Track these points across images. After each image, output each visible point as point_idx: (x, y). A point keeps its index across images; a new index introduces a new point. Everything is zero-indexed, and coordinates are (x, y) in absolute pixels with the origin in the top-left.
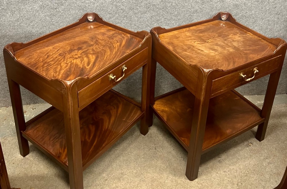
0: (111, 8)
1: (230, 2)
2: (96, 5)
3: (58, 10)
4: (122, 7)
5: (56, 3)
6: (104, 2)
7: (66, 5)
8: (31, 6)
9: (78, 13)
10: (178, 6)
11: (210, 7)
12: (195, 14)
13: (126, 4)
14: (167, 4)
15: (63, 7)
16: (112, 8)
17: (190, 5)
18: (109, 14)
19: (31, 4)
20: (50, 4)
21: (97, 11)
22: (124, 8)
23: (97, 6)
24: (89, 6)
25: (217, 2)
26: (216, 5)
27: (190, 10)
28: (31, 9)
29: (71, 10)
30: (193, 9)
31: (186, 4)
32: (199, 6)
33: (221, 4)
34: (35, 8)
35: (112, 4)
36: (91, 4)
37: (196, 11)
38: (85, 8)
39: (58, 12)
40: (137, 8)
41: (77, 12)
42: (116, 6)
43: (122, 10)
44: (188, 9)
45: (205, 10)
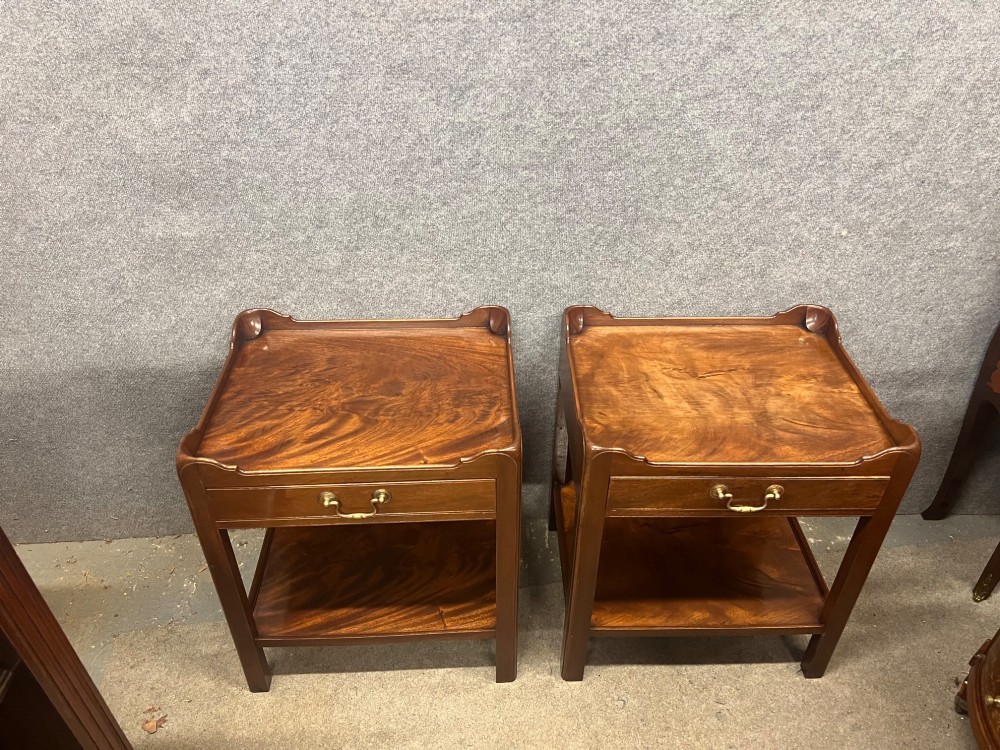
0: (430, 298)
1: (784, 278)
2: (386, 289)
3: (280, 301)
4: (462, 294)
5: (273, 284)
6: (408, 281)
7: (303, 289)
8: (204, 291)
12: (676, 311)
14: (593, 283)
15: (294, 294)
16: (434, 296)
22: (468, 297)
23: (391, 292)
24: (367, 290)
25: (744, 278)
28: (207, 300)
29: (316, 301)
31: (650, 284)
32: (688, 290)
35: (432, 286)
36: (374, 285)
37: (679, 303)
38: (357, 297)
42: (444, 292)
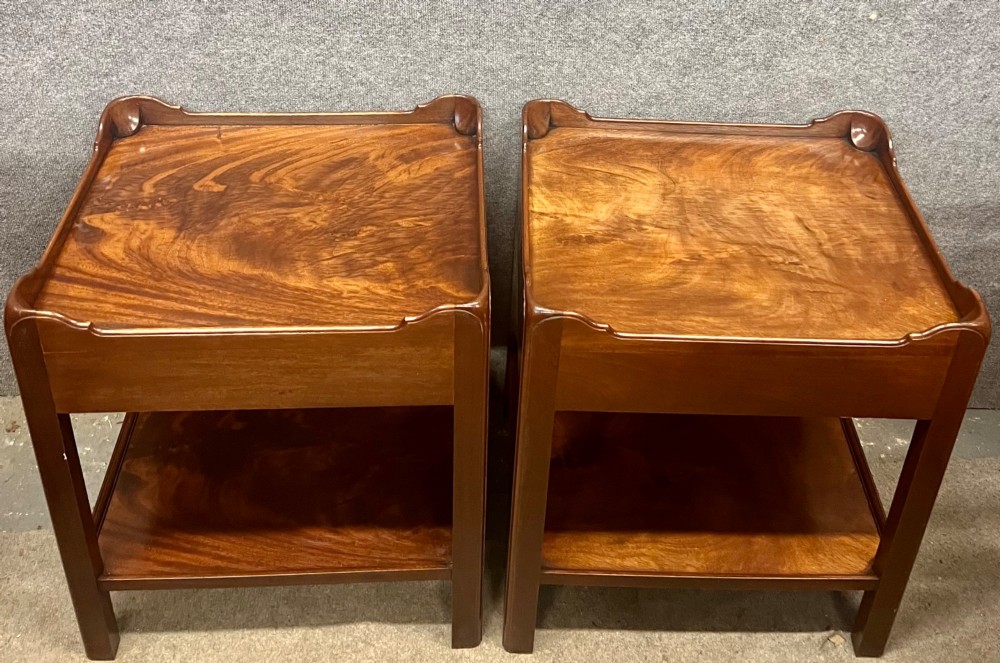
0: (319, 78)
1: (797, 71)
2: (259, 67)
3: (114, 78)
4: (363, 75)
5: (106, 56)
6: (290, 55)
7: (146, 63)
8: (13, 63)
9: (191, 91)
10: (585, 76)
11: (716, 85)
12: (654, 109)
13: (377, 63)
15: (134, 70)
16: (324, 76)
17: (632, 75)
18: (315, 97)
19: (13, 55)
20: (83, 58)
21: (267, 86)
22: (372, 79)
23: (266, 69)
24: (233, 67)
25: (743, 69)
26: (737, 79)
27: (634, 94)
29: (164, 81)
30: (646, 90)
31: (617, 71)
32: (668, 81)
33: (759, 75)
34: (29, 71)
35: (323, 63)
36: (243, 60)
37: (657, 98)
38: (220, 76)
39: (117, 86)
40: (425, 81)
41: (189, 88)
42: (340, 71)
43: (362, 84)
44: (628, 87)
45: (694, 97)
